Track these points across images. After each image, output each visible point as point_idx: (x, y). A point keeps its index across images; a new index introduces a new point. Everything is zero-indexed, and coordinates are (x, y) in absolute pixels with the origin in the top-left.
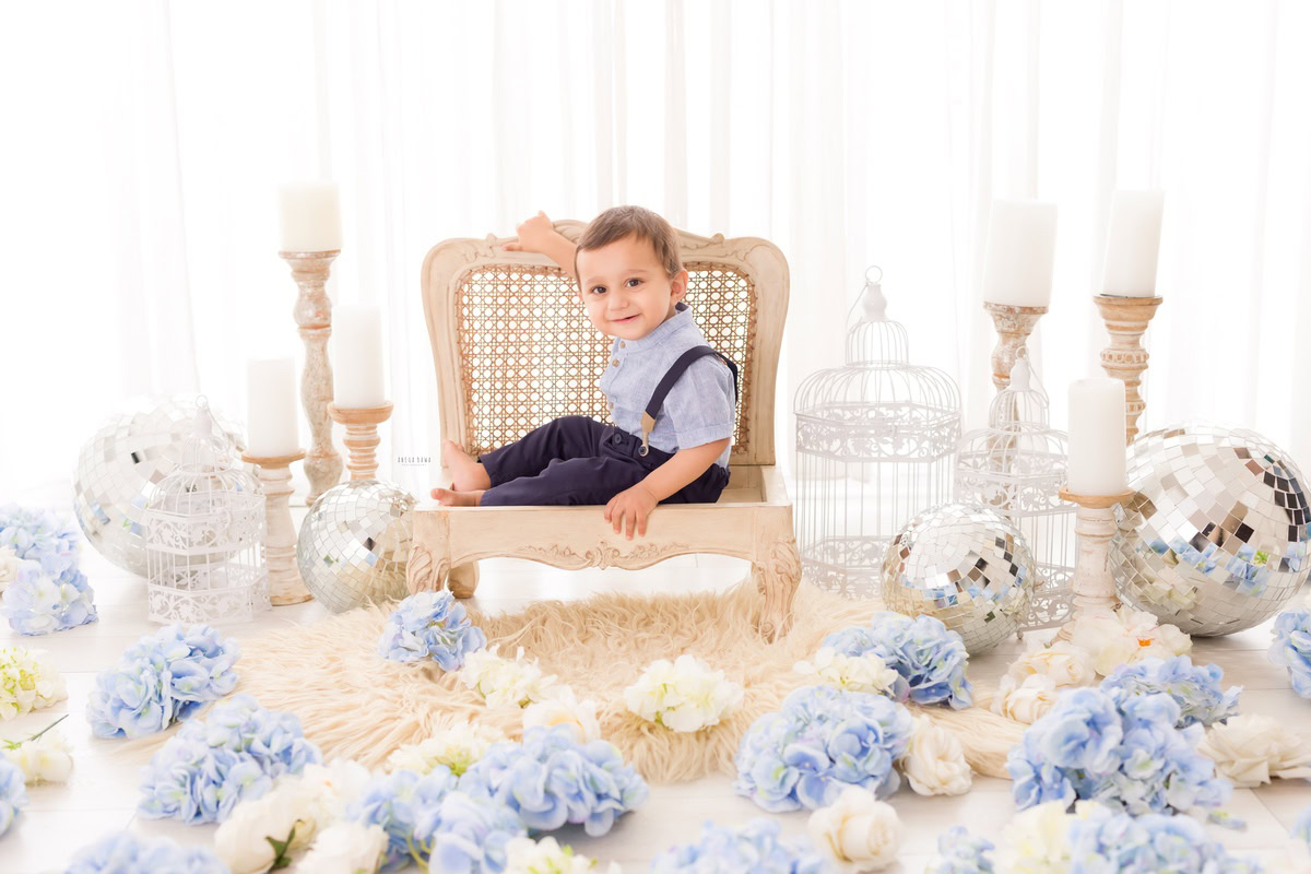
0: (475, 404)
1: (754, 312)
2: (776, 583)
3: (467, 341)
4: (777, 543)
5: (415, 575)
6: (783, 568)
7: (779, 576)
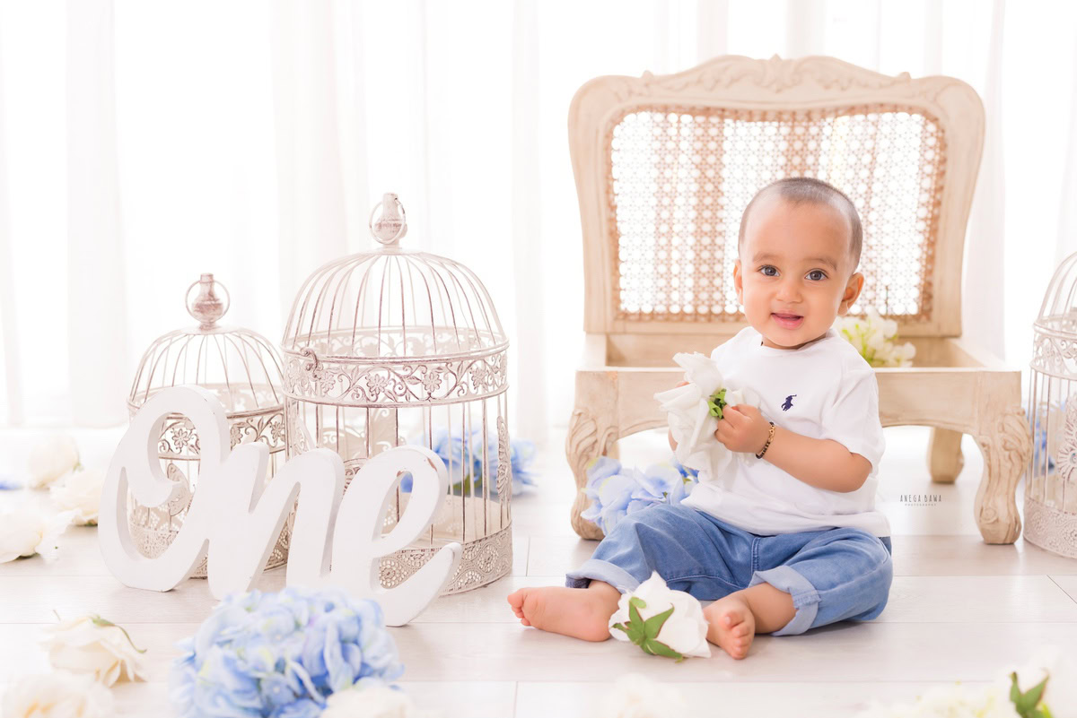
1: (943, 161)
2: (1002, 460)
4: (1005, 415)
5: (578, 445)
6: (1012, 444)
7: (1007, 453)
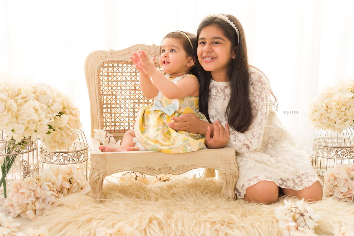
0: (104, 113)
2: (230, 179)
3: (102, 89)
5: (93, 179)
6: (233, 173)
7: (232, 176)
